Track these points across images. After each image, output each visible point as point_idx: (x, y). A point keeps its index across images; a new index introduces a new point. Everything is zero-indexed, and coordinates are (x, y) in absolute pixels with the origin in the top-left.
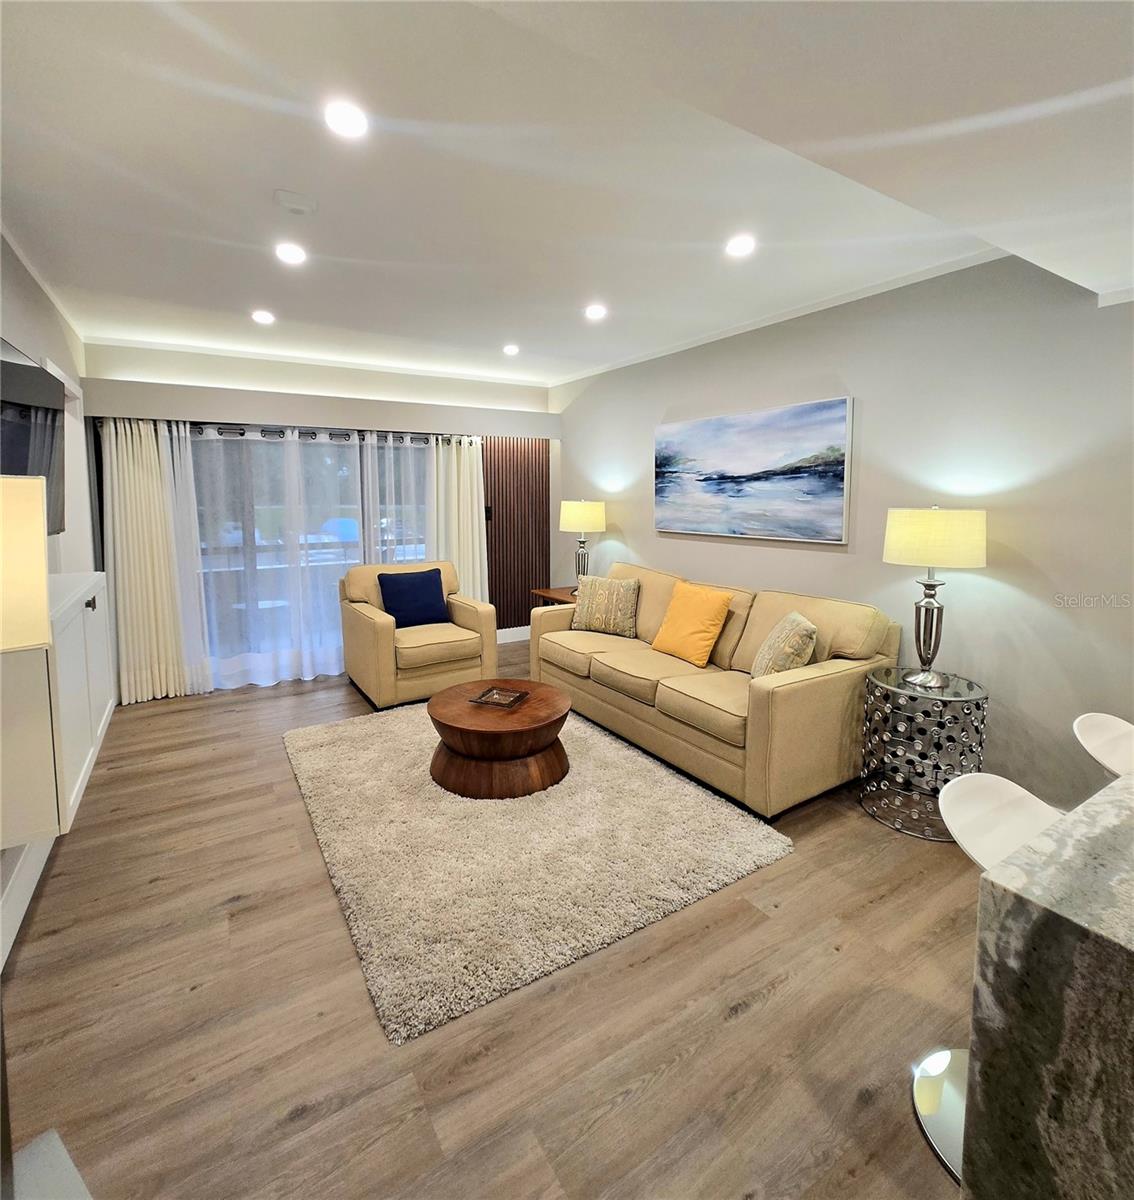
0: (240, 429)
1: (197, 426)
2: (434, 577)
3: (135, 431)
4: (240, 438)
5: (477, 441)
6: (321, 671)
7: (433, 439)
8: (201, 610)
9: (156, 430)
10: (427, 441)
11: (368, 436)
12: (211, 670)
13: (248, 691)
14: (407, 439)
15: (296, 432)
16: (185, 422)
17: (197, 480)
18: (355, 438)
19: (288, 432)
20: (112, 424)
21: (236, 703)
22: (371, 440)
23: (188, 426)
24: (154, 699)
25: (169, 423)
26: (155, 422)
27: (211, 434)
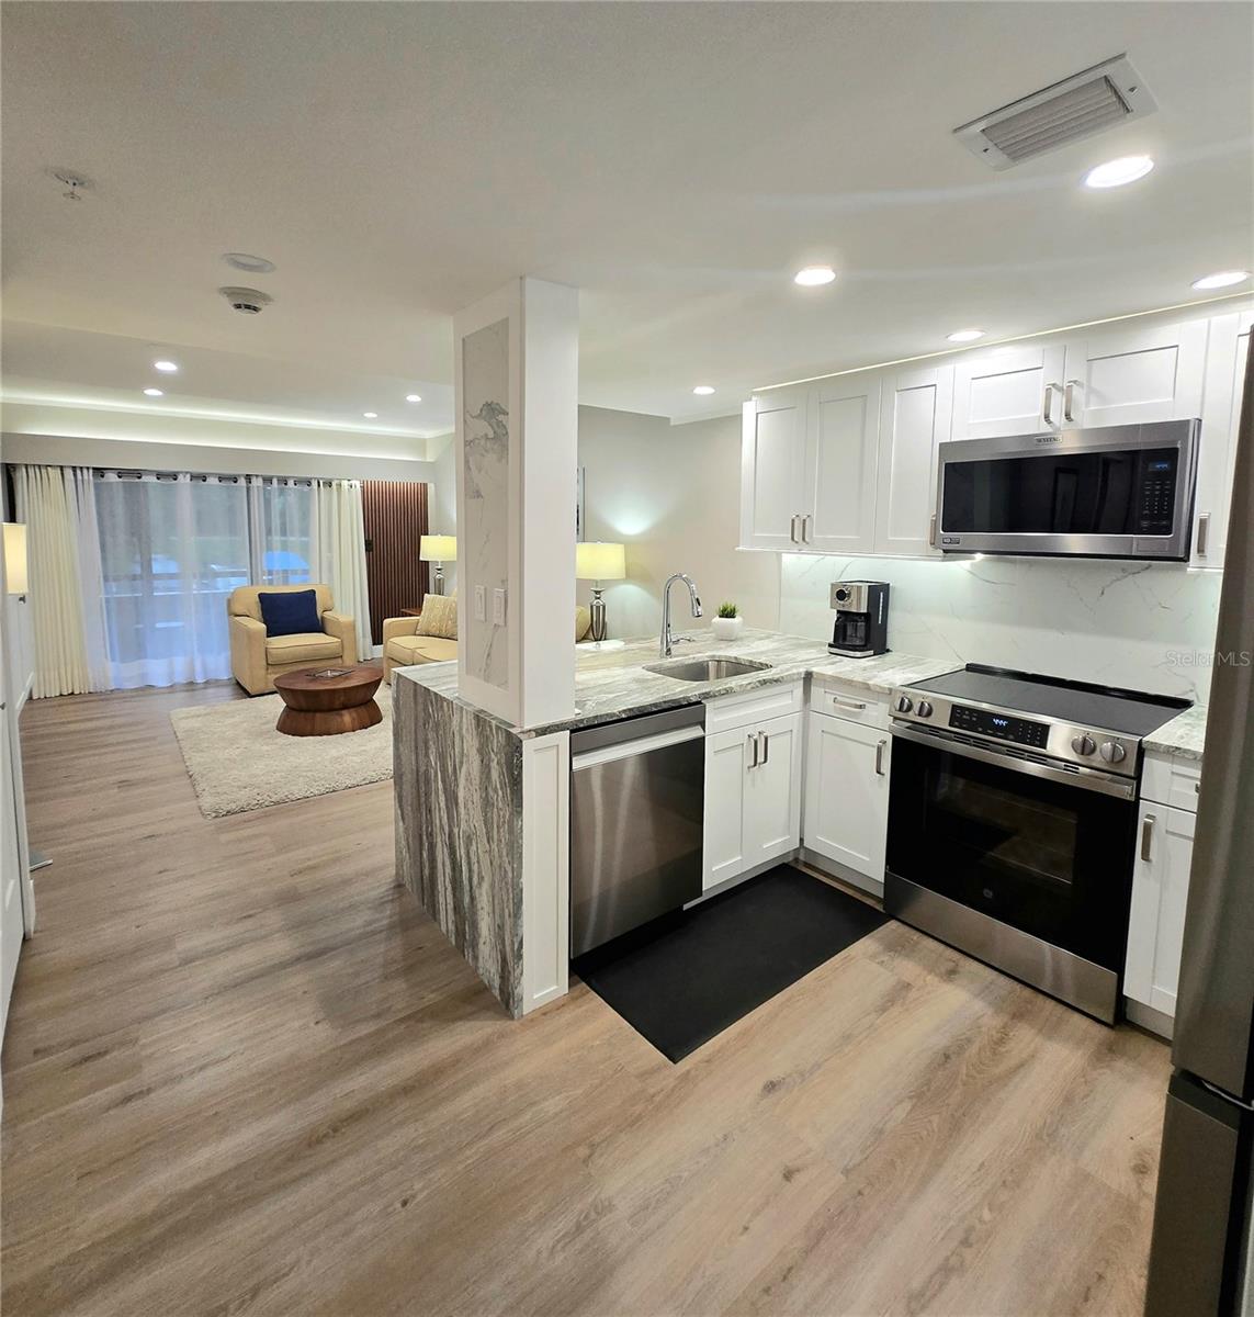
0: (138, 474)
1: (99, 472)
2: (310, 596)
3: (44, 475)
4: (137, 480)
5: (357, 484)
6: (212, 676)
7: (315, 484)
8: (103, 623)
9: (62, 474)
10: (309, 484)
11: (254, 480)
12: (111, 672)
13: (147, 689)
14: (291, 483)
15: (188, 476)
16: (88, 468)
17: (99, 514)
18: (242, 482)
19: (180, 477)
20: (24, 470)
21: (133, 697)
22: (257, 483)
23: (91, 471)
24: (61, 695)
25: (74, 468)
26: (62, 468)
27: (112, 477)
